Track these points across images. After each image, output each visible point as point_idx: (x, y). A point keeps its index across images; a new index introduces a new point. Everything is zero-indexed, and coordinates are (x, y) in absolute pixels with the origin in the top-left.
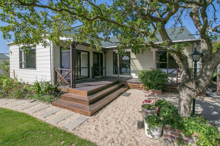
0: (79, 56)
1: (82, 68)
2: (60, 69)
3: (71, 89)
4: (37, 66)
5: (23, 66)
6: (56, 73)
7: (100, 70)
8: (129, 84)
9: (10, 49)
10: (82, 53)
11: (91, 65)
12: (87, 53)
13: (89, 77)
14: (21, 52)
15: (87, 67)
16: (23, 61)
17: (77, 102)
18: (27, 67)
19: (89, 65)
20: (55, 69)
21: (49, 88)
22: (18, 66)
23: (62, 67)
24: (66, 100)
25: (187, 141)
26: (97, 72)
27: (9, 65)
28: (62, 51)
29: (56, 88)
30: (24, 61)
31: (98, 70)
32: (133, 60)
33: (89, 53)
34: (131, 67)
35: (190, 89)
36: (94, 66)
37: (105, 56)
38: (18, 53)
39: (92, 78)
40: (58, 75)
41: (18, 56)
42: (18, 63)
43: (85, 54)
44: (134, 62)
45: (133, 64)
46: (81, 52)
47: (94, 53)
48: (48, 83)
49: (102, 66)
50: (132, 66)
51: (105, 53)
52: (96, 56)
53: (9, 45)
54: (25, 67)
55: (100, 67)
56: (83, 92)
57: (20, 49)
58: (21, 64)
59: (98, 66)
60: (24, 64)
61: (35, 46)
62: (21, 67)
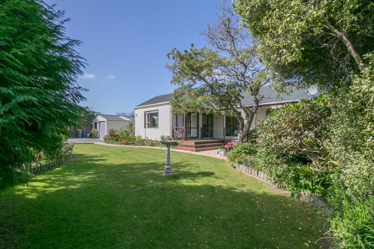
0: (189, 117)
1: (192, 128)
2: (175, 127)
3: (184, 141)
4: (159, 126)
5: (147, 126)
6: (173, 130)
7: (209, 131)
9: (135, 112)
11: (201, 126)
12: (196, 114)
13: (198, 137)
14: (145, 114)
16: (147, 122)
17: (188, 147)
18: (150, 127)
19: (198, 126)
20: (172, 127)
22: (143, 126)
23: (177, 126)
24: (181, 146)
26: (206, 132)
27: (135, 125)
31: (207, 130)
33: (198, 114)
36: (203, 126)
39: (201, 138)
41: (144, 118)
42: (143, 123)
47: (204, 114)
49: (212, 126)
52: (206, 117)
53: (135, 109)
54: (148, 127)
55: (210, 128)
56: (192, 143)
57: (145, 112)
58: (145, 124)
59: (208, 127)
60: (148, 124)
61: (158, 110)
62: (145, 127)
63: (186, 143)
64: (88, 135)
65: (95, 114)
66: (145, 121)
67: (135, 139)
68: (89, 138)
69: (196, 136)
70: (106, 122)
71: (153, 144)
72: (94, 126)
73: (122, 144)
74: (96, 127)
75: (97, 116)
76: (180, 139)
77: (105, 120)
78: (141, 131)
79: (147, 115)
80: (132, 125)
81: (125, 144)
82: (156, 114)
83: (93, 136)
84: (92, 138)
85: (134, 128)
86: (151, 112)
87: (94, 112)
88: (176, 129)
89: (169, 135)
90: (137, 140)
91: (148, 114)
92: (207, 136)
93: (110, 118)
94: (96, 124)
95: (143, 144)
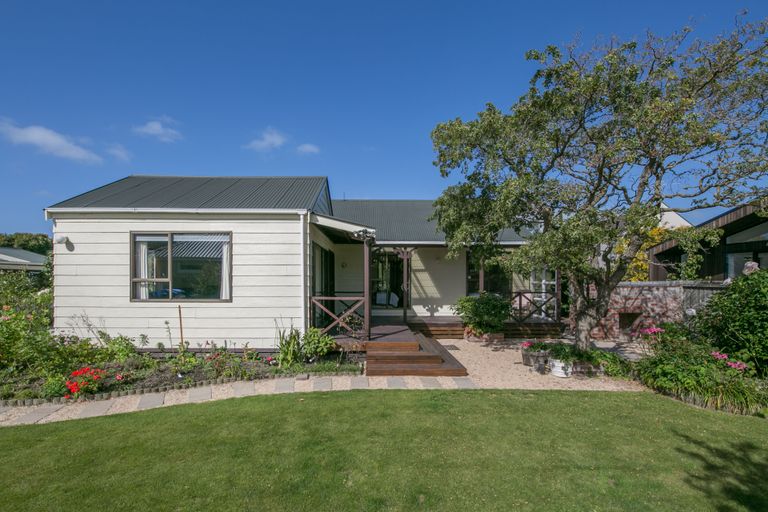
2: (324, 299)
4: (237, 292)
5: (144, 292)
6: (313, 309)
14: (135, 245)
16: (143, 275)
20: (311, 297)
25: (596, 373)
41: (127, 260)
42: (127, 281)
44: (420, 278)
45: (416, 282)
54: (151, 296)
57: (134, 235)
58: (135, 286)
61: (229, 234)
62: (135, 296)
66: (135, 273)
79: (148, 248)
86: (177, 239)
91: (158, 246)
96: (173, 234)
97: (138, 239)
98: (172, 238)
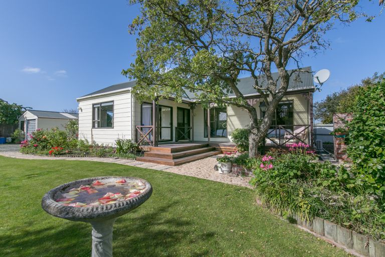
1: (163, 127)
2: (140, 126)
3: (153, 147)
4: (115, 124)
5: (96, 125)
6: (136, 131)
7: (186, 131)
8: (221, 147)
9: (79, 105)
10: (163, 110)
11: (175, 125)
12: (170, 109)
13: (172, 140)
14: (94, 108)
15: (170, 126)
16: (96, 119)
17: (161, 157)
18: (101, 127)
19: (172, 124)
20: (135, 126)
21: (132, 146)
22: (91, 125)
23: (142, 125)
24: (149, 156)
26: (182, 133)
27: (78, 124)
28: (143, 107)
29: (137, 148)
30: (98, 119)
31: (183, 130)
32: (231, 118)
33: (172, 108)
34: (228, 127)
35: (254, 134)
36: (178, 125)
37: (193, 112)
38: (91, 110)
39: (176, 141)
40: (138, 132)
41: (91, 114)
42: (91, 121)
43: (167, 110)
44: (232, 120)
45: (230, 122)
46: (162, 107)
47: (178, 108)
48: (130, 141)
49: (189, 125)
50: (229, 125)
51: (192, 108)
52: (181, 113)
53: (79, 101)
54: (99, 127)
55: (186, 127)
56: (166, 150)
57: (93, 105)
58: (94, 123)
59: (184, 126)
60: (98, 122)
61: (113, 101)
62: (94, 127)
63: (158, 150)
64: (9, 139)
65: (23, 110)
66: (94, 118)
67: (75, 145)
68: (10, 143)
69: (170, 139)
70: (36, 121)
71: (104, 152)
72: (20, 126)
73: (51, 154)
74: (22, 128)
75: (24, 112)
76: (147, 144)
77: (36, 117)
78: (87, 132)
79: (96, 109)
80: (74, 124)
81: (56, 155)
82: (111, 108)
83: (16, 141)
84: (15, 143)
85: (78, 129)
86: (103, 105)
87: (20, 107)
88: (141, 129)
89: (129, 138)
90: (78, 147)
91: (98, 108)
92: (183, 138)
93: (43, 116)
94: (23, 123)
95: (87, 154)
96: (101, 103)
97: (95, 106)
98: (101, 105)
